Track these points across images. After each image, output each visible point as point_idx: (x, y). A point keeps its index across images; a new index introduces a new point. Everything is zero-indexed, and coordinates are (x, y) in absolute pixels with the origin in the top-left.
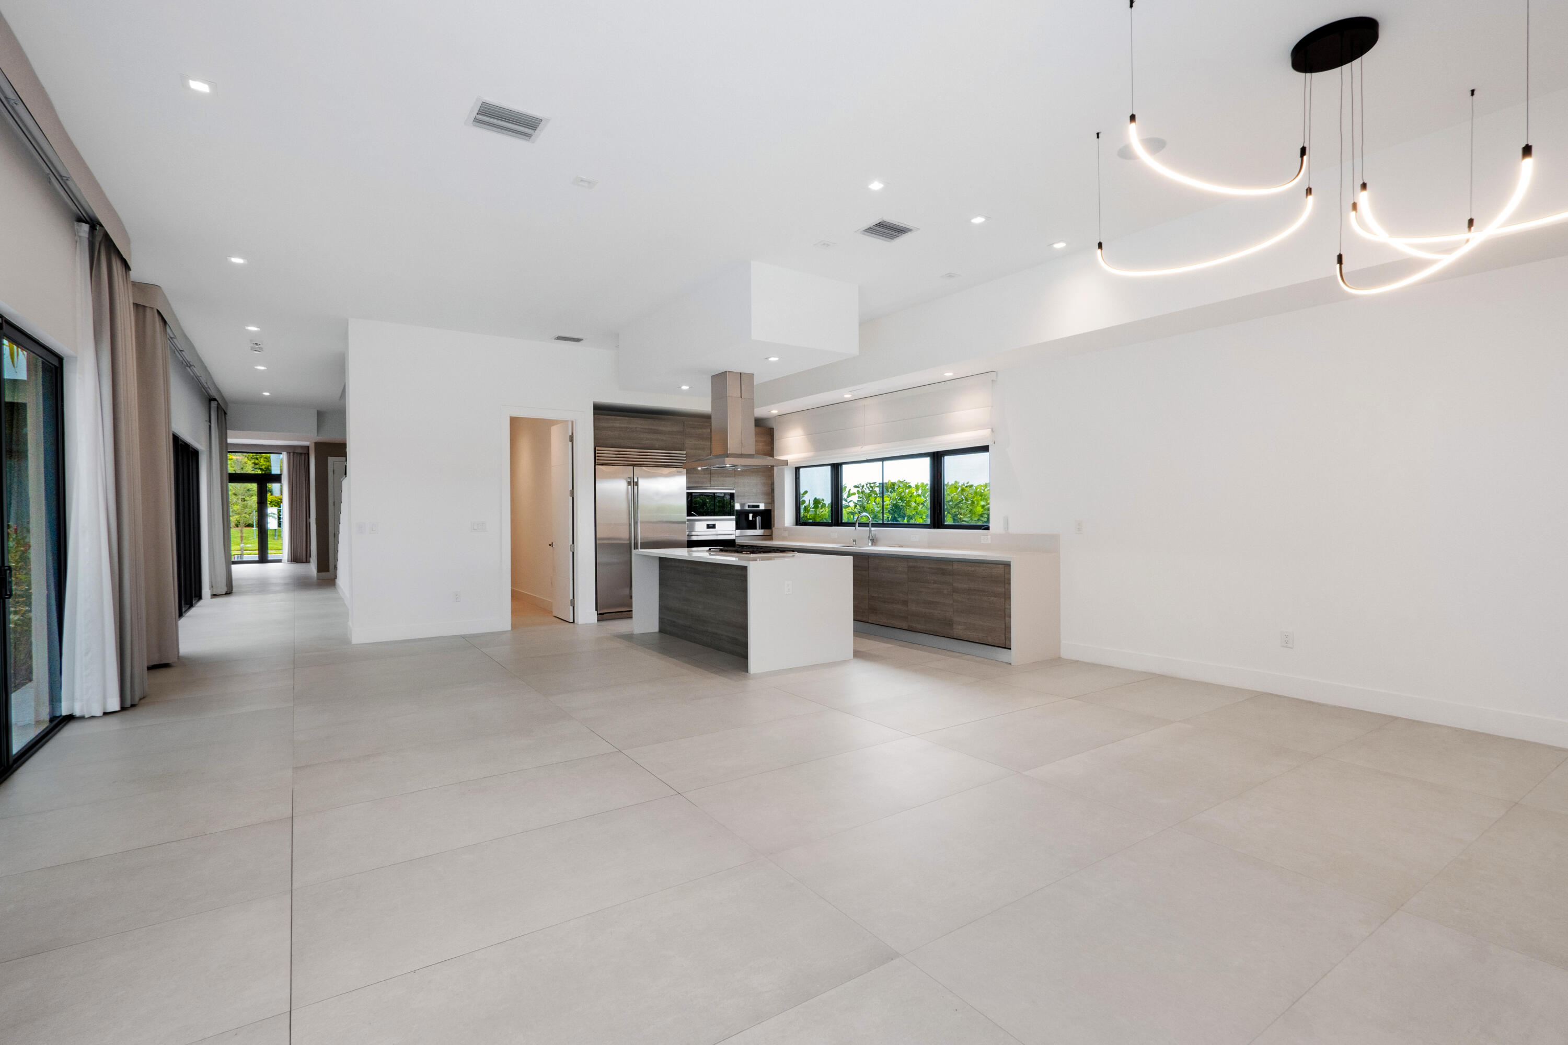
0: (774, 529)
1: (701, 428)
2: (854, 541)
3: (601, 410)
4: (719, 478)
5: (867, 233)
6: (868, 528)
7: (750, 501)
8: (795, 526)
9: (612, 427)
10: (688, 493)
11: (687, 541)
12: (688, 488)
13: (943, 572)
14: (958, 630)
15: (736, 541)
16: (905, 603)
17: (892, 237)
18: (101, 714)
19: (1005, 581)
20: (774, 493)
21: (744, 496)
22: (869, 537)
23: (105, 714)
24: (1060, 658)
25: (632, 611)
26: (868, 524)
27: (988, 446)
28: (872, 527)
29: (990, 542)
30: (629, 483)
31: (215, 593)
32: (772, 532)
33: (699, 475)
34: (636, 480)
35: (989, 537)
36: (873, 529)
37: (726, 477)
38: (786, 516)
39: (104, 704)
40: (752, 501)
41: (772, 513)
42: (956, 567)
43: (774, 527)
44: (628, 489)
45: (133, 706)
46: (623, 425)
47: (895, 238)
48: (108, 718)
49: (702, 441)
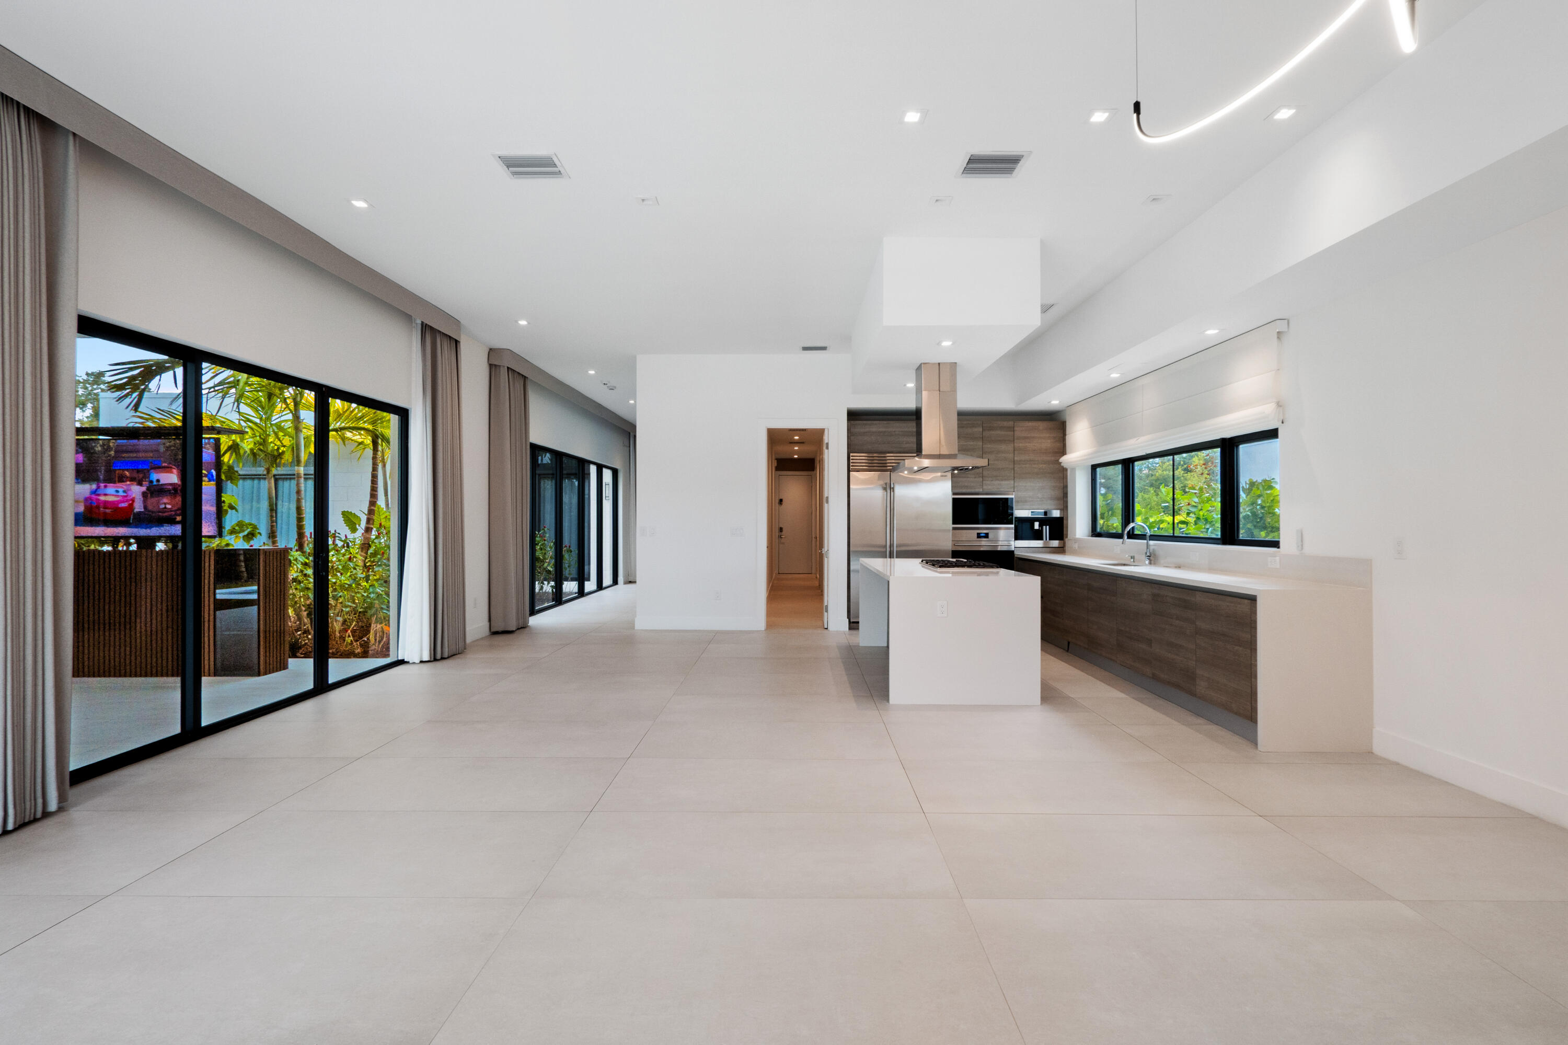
0: (1066, 540)
1: (971, 427)
2: (1131, 558)
3: (854, 416)
4: (994, 482)
5: (964, 175)
6: (1145, 541)
7: (1034, 507)
8: (1091, 538)
9: (869, 432)
10: (954, 499)
11: (952, 551)
12: (954, 494)
13: (1186, 605)
14: (1201, 686)
15: (1016, 553)
16: (1149, 642)
17: (1010, 171)
18: (419, 662)
19: (1250, 624)
20: (1067, 497)
21: (1026, 501)
22: (1146, 553)
23: (422, 662)
24: (1371, 753)
25: (858, 622)
26: (1145, 535)
27: (1278, 428)
28: (1150, 540)
29: (1278, 566)
30: (885, 489)
31: (630, 580)
32: (1064, 544)
33: (969, 479)
34: (892, 486)
35: (1278, 558)
36: (1152, 542)
37: (1002, 480)
38: (1079, 525)
39: (421, 656)
40: (1037, 507)
41: (1065, 521)
42: (1199, 598)
43: (1067, 537)
44: (884, 495)
45: (443, 658)
46: (881, 430)
47: (1013, 171)
48: (422, 665)
49: (973, 441)
